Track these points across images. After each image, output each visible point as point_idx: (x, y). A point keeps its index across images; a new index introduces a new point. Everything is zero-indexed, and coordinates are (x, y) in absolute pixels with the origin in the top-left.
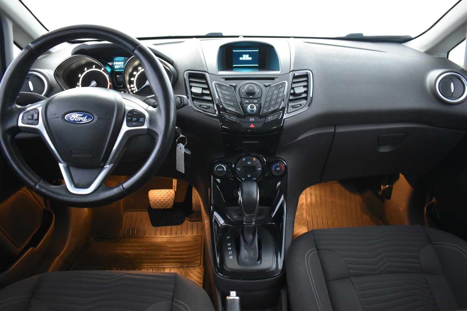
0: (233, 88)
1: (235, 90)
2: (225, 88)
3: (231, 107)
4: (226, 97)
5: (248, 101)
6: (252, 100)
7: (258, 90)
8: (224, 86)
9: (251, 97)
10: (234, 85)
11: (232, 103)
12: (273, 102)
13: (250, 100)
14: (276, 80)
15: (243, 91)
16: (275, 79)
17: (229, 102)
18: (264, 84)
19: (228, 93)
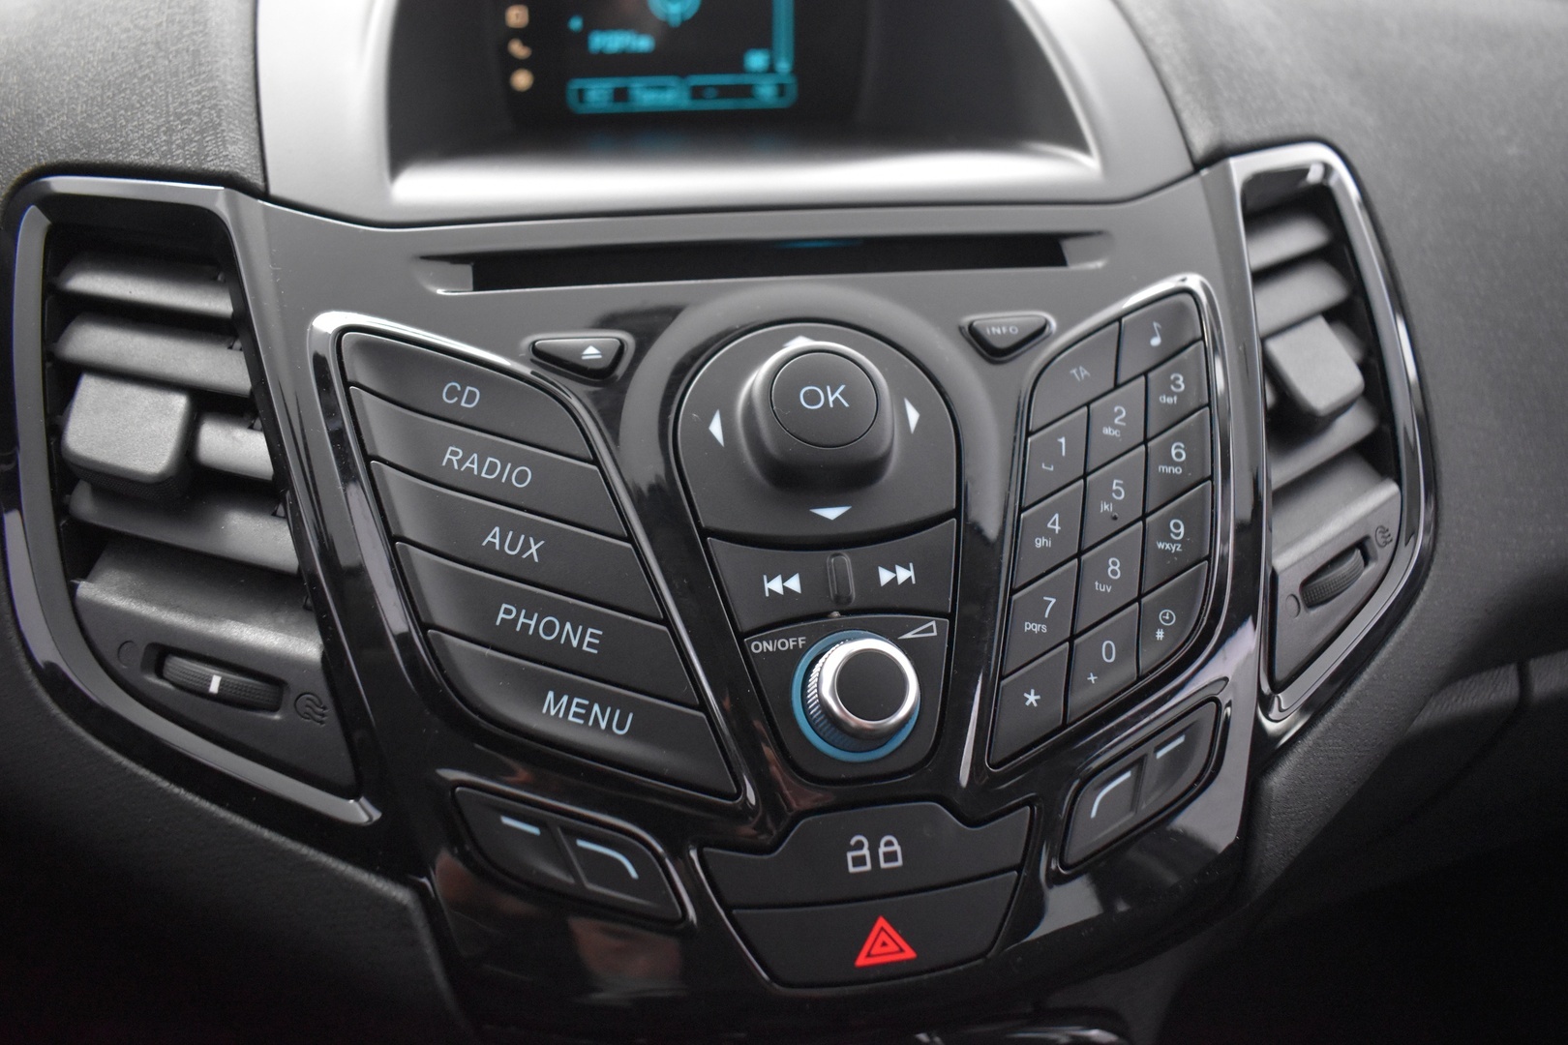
0: (577, 396)
1: (611, 418)
2: (469, 399)
3: (574, 691)
4: (494, 538)
5: (794, 584)
6: (846, 558)
7: (913, 416)
8: (466, 377)
9: (832, 513)
10: (591, 353)
11: (581, 620)
12: (1114, 567)
13: (829, 558)
14: (1086, 265)
15: (716, 428)
16: (1069, 247)
17: (543, 608)
18: (966, 320)
19: (518, 477)
